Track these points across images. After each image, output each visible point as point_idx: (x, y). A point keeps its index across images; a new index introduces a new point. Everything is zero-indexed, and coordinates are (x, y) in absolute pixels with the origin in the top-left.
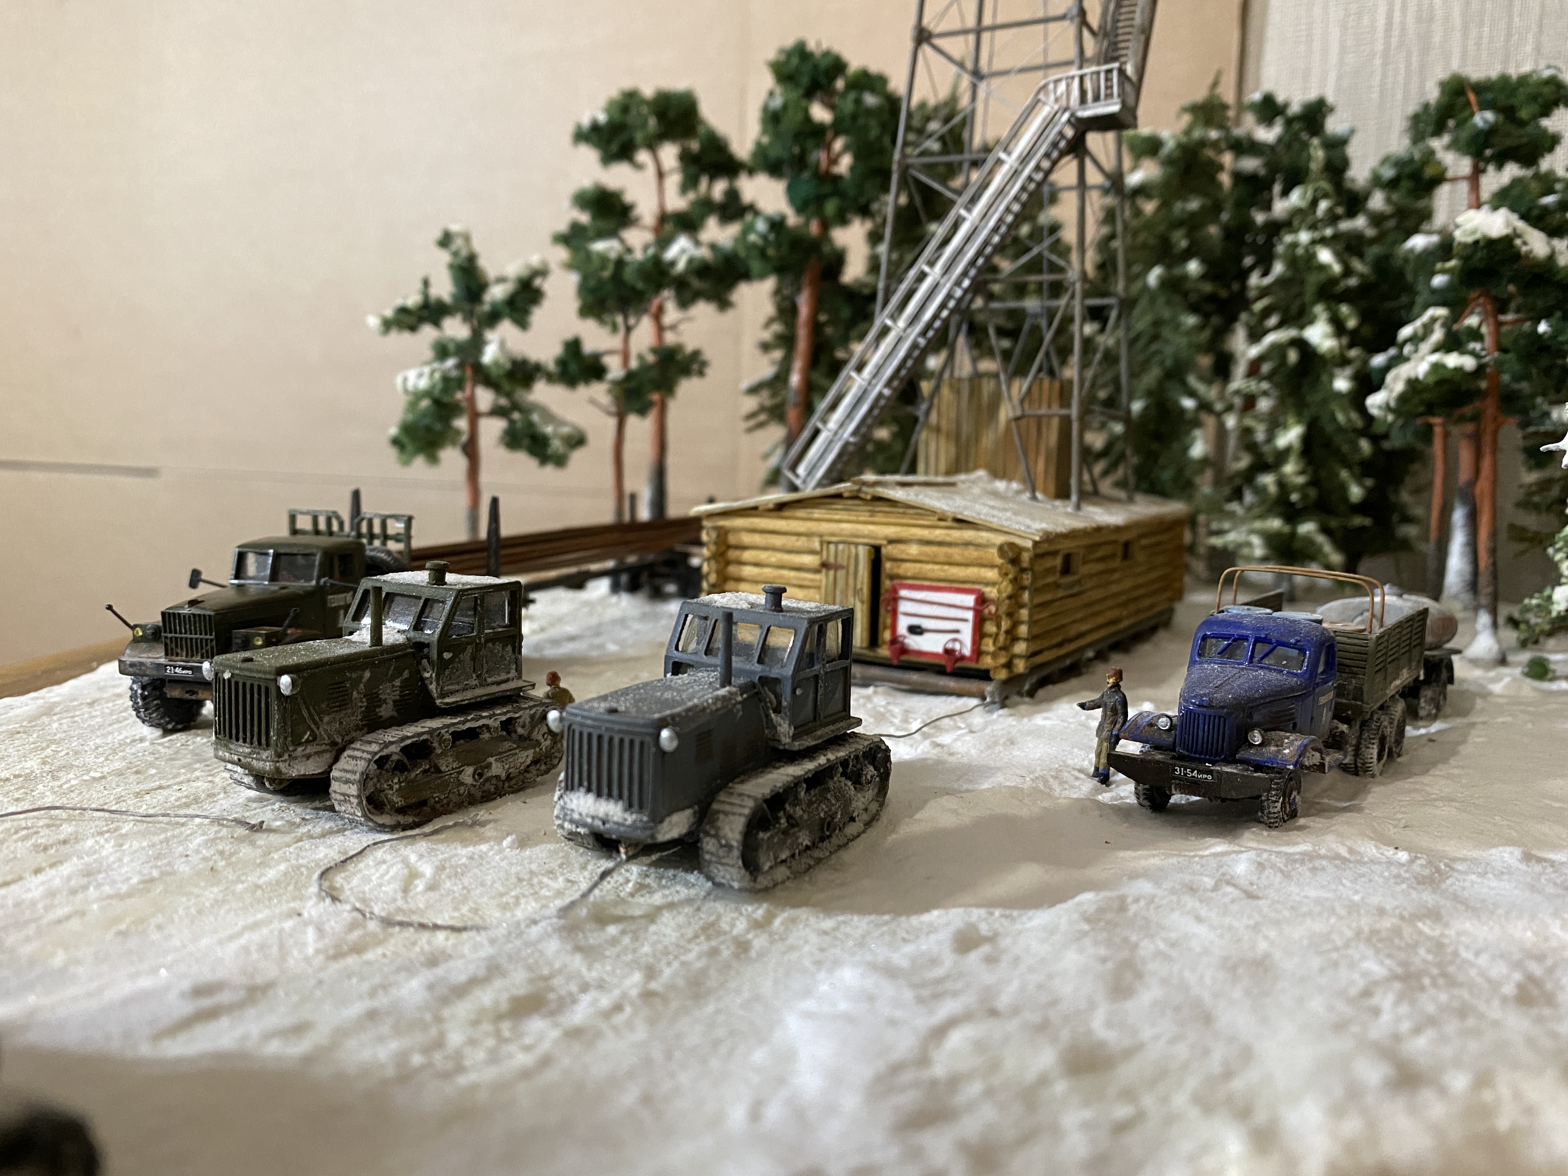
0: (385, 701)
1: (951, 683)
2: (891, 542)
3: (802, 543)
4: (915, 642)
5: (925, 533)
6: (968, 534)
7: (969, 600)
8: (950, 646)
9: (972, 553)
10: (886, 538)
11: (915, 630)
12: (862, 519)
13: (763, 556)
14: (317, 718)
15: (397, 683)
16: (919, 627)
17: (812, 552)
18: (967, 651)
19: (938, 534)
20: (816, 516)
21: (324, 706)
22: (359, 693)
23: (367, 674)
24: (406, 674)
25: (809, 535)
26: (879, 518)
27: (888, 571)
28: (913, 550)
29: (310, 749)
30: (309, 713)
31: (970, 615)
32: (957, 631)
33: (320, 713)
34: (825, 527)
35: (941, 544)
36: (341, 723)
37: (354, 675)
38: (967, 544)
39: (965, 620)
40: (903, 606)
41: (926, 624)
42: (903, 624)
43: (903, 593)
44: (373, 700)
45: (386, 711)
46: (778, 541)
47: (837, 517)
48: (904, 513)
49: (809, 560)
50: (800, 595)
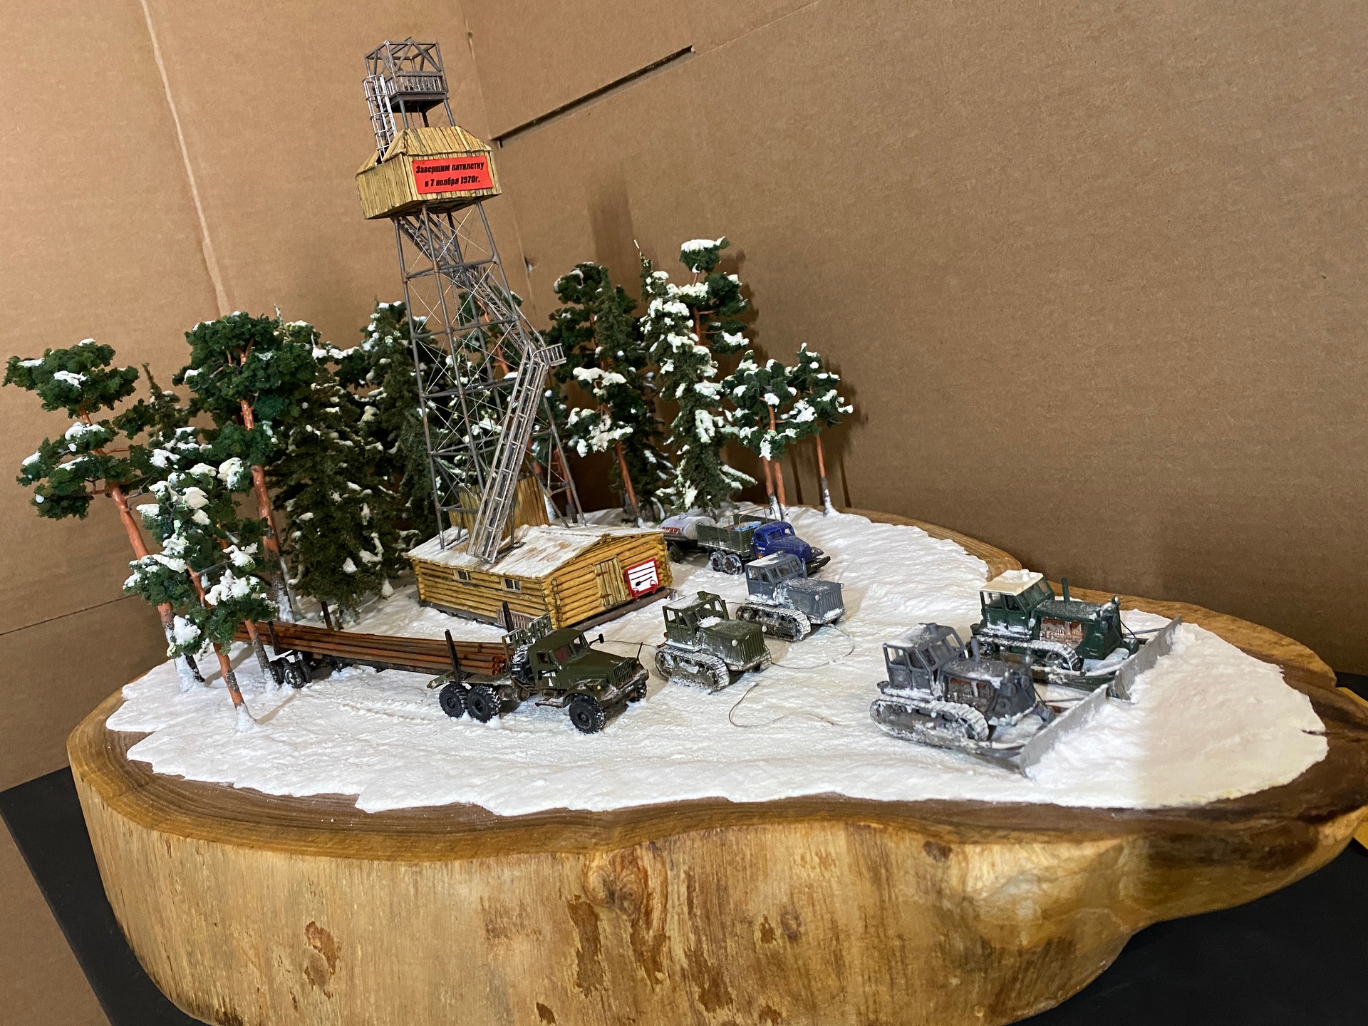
1: (654, 597)
2: (617, 555)
3: (586, 570)
5: (629, 546)
6: (643, 540)
7: (652, 564)
9: (647, 547)
12: (605, 550)
13: (572, 583)
19: (634, 544)
20: (588, 556)
25: (588, 566)
26: (611, 547)
28: (627, 554)
31: (654, 569)
35: (635, 547)
38: (642, 544)
41: (641, 579)
46: (576, 574)
49: (591, 576)
50: (590, 592)
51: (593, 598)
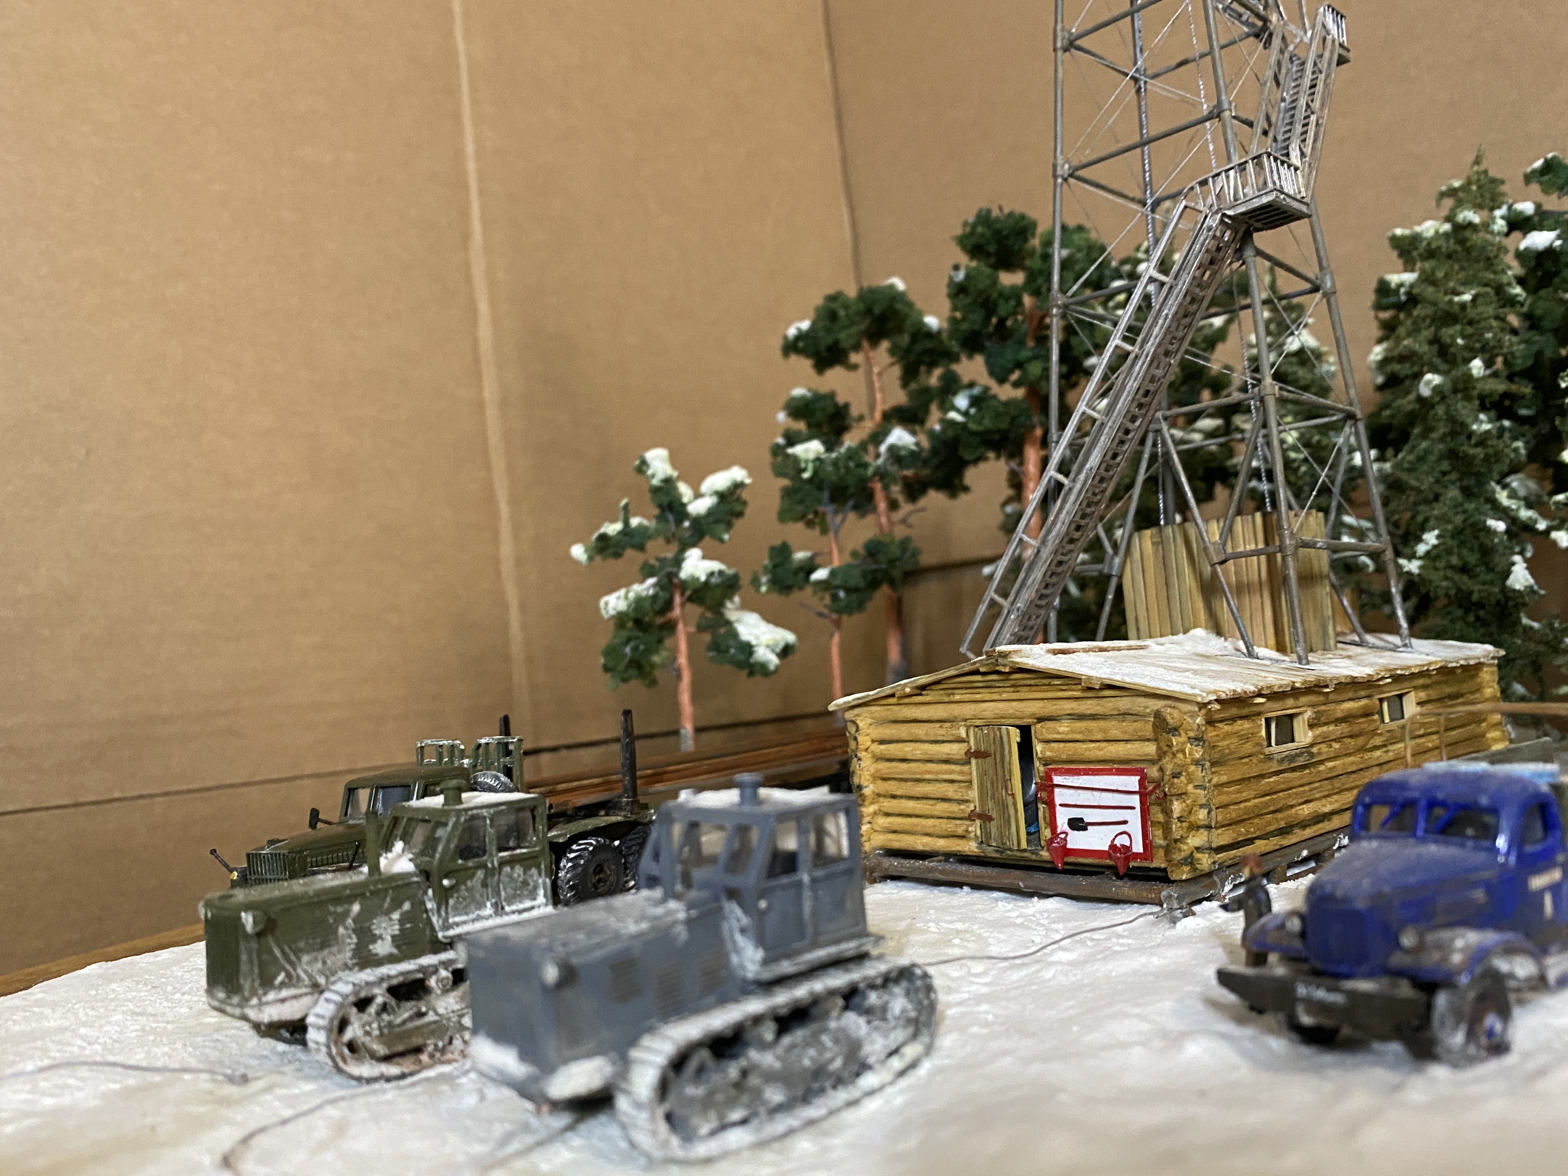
0: (381, 937)
1: (1125, 888)
2: (1040, 720)
3: (947, 730)
4: (1077, 840)
5: (1073, 707)
6: (1122, 703)
7: (1132, 782)
8: (1118, 842)
9: (1130, 726)
10: (1032, 716)
11: (1077, 824)
12: (1004, 696)
13: (907, 750)
14: (293, 958)
15: (396, 916)
16: (1081, 820)
17: (960, 741)
18: (1138, 847)
20: (957, 697)
21: (302, 944)
22: (346, 928)
23: (356, 908)
24: (407, 906)
25: (952, 721)
26: (1024, 694)
27: (1040, 755)
28: (1064, 728)
29: (285, 993)
30: (284, 953)
31: (1135, 801)
32: (1125, 822)
33: (298, 953)
34: (968, 710)
35: (1094, 717)
36: (324, 963)
37: (340, 909)
39: (1133, 808)
40: (1060, 796)
41: (1089, 816)
42: (1062, 817)
43: (1057, 780)
44: (366, 936)
45: (383, 948)
46: (920, 731)
47: (978, 697)
48: (1049, 685)
49: (957, 750)
50: (950, 791)
51: (954, 808)
